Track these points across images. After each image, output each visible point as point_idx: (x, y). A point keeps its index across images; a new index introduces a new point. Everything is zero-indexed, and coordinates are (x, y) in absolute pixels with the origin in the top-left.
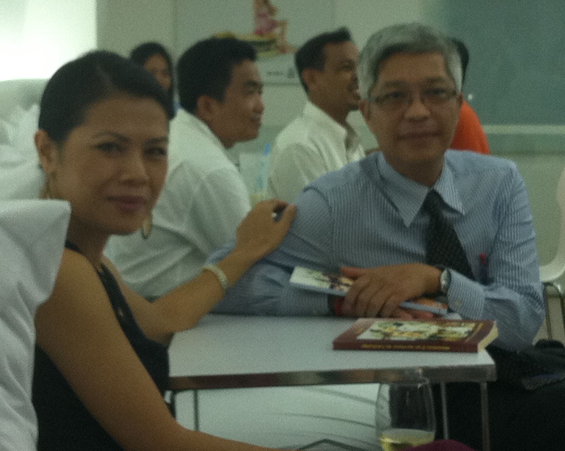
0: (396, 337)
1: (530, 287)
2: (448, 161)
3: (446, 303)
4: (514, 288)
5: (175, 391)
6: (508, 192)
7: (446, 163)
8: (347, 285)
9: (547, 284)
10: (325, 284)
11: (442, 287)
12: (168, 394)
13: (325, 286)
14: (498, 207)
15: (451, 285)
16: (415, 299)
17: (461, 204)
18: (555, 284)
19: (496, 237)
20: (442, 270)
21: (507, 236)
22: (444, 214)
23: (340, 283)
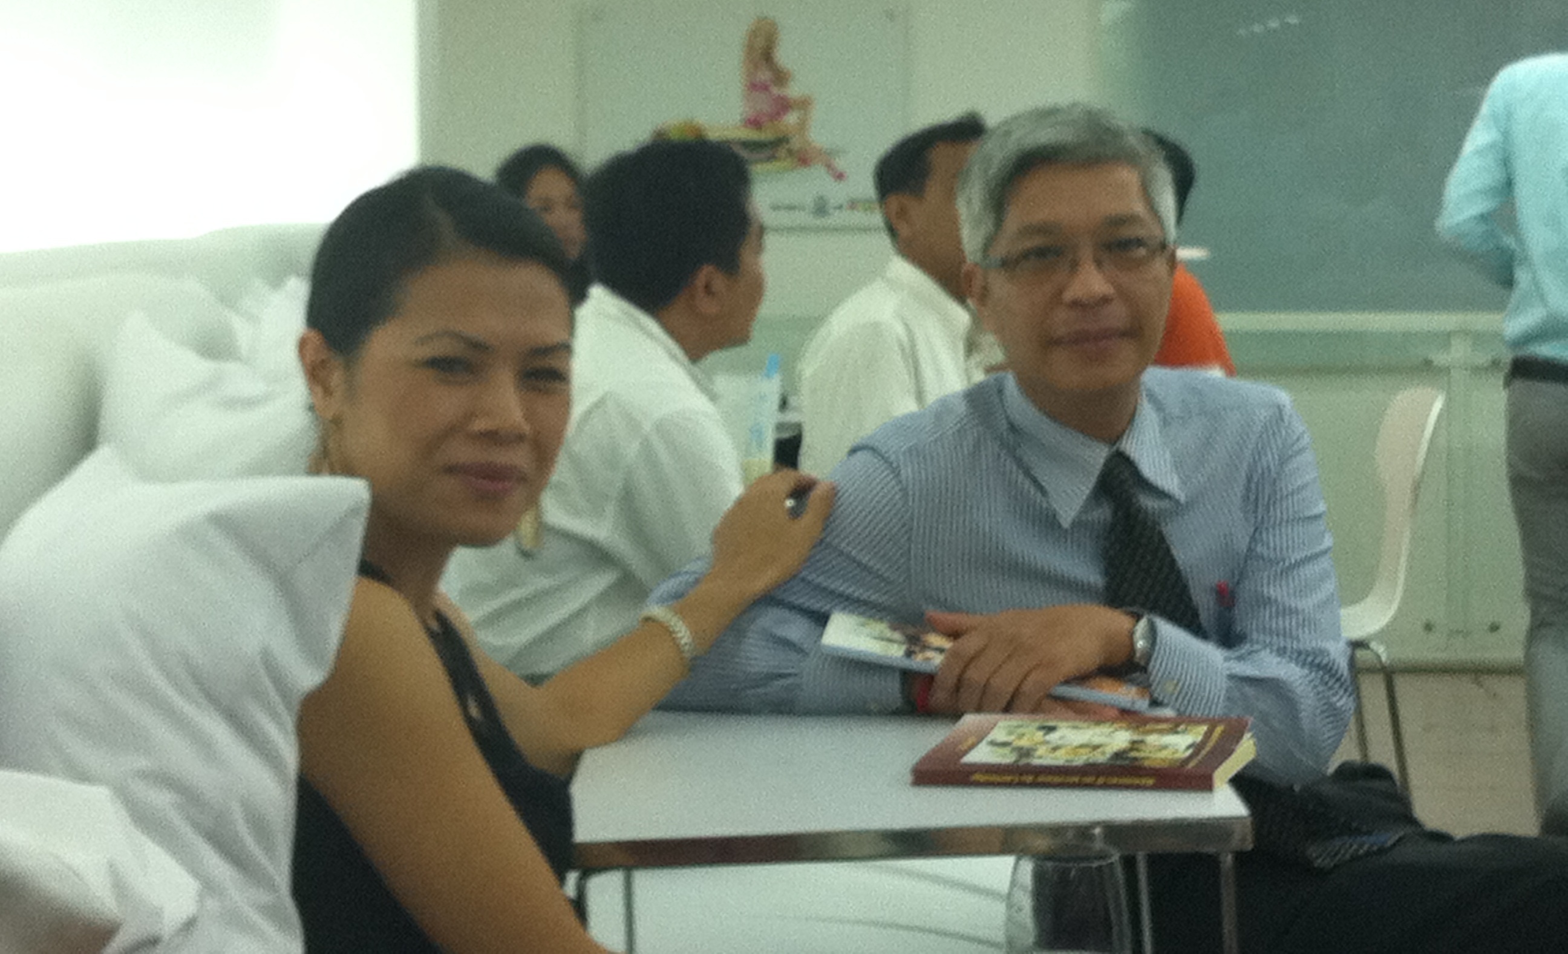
0: (1043, 757)
1: (1323, 652)
2: (1148, 390)
3: (1146, 687)
4: (1289, 653)
5: (587, 873)
6: (1273, 454)
7: (1144, 394)
8: (941, 650)
9: (1358, 645)
10: (896, 646)
11: (1138, 655)
12: (572, 878)
13: (894, 652)
14: (1253, 486)
15: (1157, 648)
16: (1082, 679)
17: (1176, 480)
18: (1373, 645)
19: (1250, 549)
20: (1138, 617)
21: (1272, 545)
22: (1142, 500)
23: (925, 647)
